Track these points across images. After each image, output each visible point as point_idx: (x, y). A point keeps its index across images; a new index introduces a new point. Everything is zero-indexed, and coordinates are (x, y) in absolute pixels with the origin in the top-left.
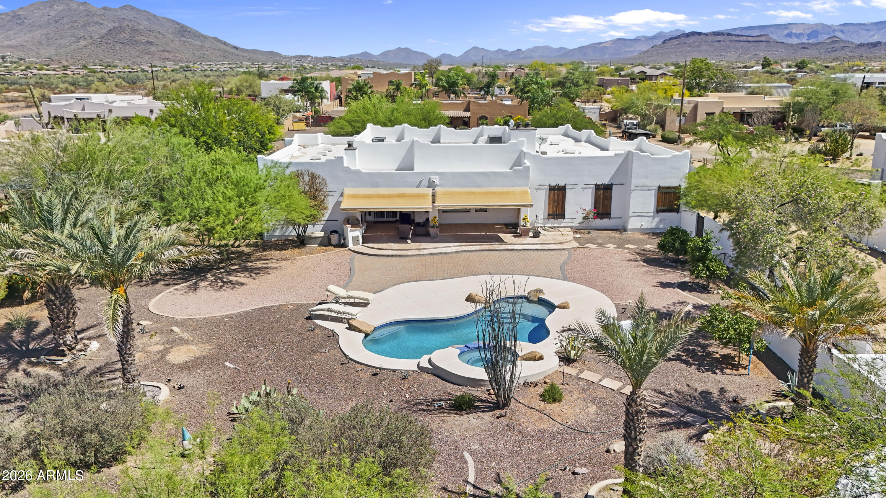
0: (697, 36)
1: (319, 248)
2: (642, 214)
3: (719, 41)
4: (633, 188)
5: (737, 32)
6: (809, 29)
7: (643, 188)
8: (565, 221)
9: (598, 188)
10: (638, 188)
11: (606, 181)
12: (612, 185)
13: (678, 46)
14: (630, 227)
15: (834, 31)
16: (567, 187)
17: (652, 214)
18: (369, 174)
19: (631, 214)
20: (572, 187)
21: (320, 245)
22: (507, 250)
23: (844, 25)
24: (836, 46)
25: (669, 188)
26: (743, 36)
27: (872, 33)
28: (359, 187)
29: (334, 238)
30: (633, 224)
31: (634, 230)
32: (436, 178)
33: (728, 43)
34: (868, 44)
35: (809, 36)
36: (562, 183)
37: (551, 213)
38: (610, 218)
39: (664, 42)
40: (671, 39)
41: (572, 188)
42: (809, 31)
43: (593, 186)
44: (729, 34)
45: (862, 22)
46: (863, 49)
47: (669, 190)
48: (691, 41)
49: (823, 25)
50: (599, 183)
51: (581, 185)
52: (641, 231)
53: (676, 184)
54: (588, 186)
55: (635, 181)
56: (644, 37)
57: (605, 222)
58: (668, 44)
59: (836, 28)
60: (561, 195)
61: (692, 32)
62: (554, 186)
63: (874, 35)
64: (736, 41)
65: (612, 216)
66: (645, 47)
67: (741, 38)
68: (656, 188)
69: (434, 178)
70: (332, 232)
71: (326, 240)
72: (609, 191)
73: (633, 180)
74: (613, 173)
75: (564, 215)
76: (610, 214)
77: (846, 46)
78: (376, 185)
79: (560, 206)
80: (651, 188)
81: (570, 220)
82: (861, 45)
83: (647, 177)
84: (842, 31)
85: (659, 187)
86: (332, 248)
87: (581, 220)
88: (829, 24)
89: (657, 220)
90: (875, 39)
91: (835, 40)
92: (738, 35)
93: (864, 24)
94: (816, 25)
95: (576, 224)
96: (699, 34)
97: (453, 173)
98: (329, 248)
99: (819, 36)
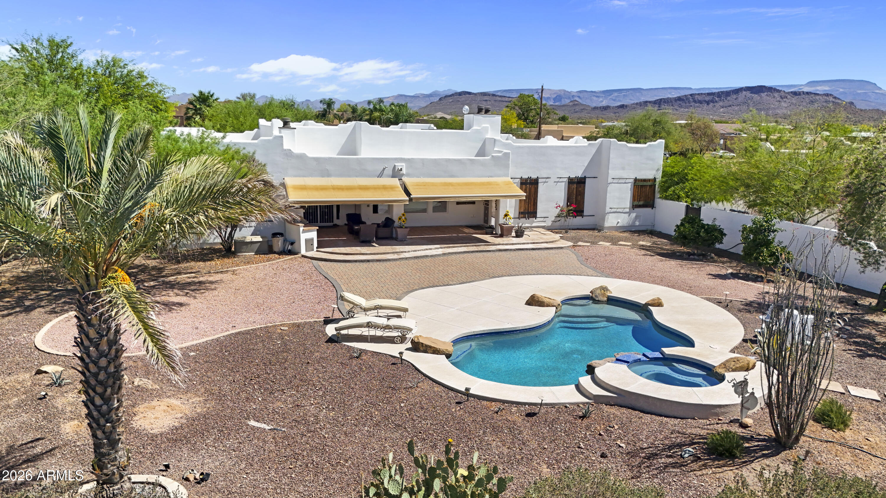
0: (467, 96)
1: (256, 256)
2: (618, 210)
3: (486, 101)
4: (610, 180)
5: (499, 94)
6: (555, 93)
7: (620, 180)
8: (538, 219)
9: (571, 181)
10: (615, 181)
11: (579, 173)
12: (585, 178)
13: (453, 103)
14: (607, 224)
15: (573, 96)
16: (540, 180)
17: (628, 210)
18: (317, 159)
19: (608, 210)
20: (544, 180)
21: (258, 253)
22: (500, 250)
23: (580, 92)
24: (577, 108)
25: (645, 180)
26: (505, 97)
27: (601, 99)
28: (304, 176)
29: (278, 243)
30: (611, 221)
31: (611, 228)
32: (403, 165)
33: (493, 102)
34: (600, 107)
35: (555, 100)
36: (534, 176)
37: (522, 211)
38: (582, 216)
39: (440, 99)
40: (446, 96)
41: (545, 182)
42: (554, 96)
43: (566, 180)
44: (494, 95)
45: (593, 90)
46: (597, 111)
47: (645, 184)
48: (463, 99)
49: (565, 91)
50: (573, 176)
51: (554, 179)
52: (617, 228)
53: (651, 177)
54: (561, 180)
55: (612, 173)
56: (422, 95)
57: (578, 221)
58: (444, 102)
59: (574, 94)
60: (533, 190)
61: (463, 92)
62: (526, 180)
63: (602, 101)
64: (500, 101)
65: (585, 214)
66: (423, 104)
67: (504, 99)
68: (632, 181)
69: (399, 165)
70: (275, 235)
71: (266, 247)
72: (582, 185)
73: (610, 172)
74: (586, 165)
75: (536, 213)
76: (583, 211)
77: (584, 108)
78: (327, 174)
79: (532, 204)
80: (627, 181)
81: (542, 219)
82: (595, 108)
83: (623, 169)
84: (579, 97)
85: (636, 180)
86: (277, 256)
87: (553, 219)
88: (569, 91)
89: (634, 215)
90: (604, 103)
91: (575, 104)
92: (501, 96)
93: (595, 92)
94: (560, 90)
95: (549, 223)
96: (470, 93)
97: (423, 160)
98: (271, 256)
99: (563, 100)
